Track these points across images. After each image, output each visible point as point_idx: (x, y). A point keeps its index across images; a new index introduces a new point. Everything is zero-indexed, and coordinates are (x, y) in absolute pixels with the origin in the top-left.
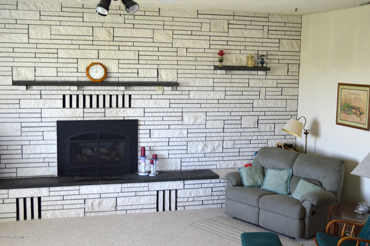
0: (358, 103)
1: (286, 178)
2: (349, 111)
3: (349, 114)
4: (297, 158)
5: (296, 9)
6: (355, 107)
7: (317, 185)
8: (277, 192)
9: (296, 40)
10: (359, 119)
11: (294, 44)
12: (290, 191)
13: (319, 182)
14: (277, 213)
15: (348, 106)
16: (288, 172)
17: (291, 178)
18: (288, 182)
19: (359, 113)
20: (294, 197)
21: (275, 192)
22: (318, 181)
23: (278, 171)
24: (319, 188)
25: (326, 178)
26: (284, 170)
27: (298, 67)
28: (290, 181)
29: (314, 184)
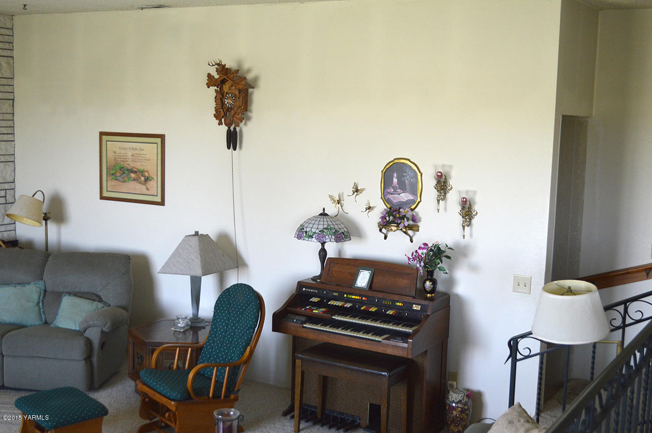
0: (140, 163)
1: (35, 297)
2: (123, 176)
3: (124, 182)
4: (47, 261)
5: (25, 5)
6: (135, 170)
7: (94, 300)
8: (24, 323)
9: (5, 58)
10: (144, 187)
11: (3, 63)
12: (45, 319)
13: (96, 295)
14: (40, 357)
15: (121, 169)
16: (38, 287)
17: (44, 297)
18: (41, 304)
19: (143, 179)
20: (61, 326)
21: (19, 325)
22: (94, 294)
23: (19, 287)
24: (100, 305)
25: (107, 287)
26: (29, 284)
27: (11, 104)
28: (43, 301)
29: (89, 299)
